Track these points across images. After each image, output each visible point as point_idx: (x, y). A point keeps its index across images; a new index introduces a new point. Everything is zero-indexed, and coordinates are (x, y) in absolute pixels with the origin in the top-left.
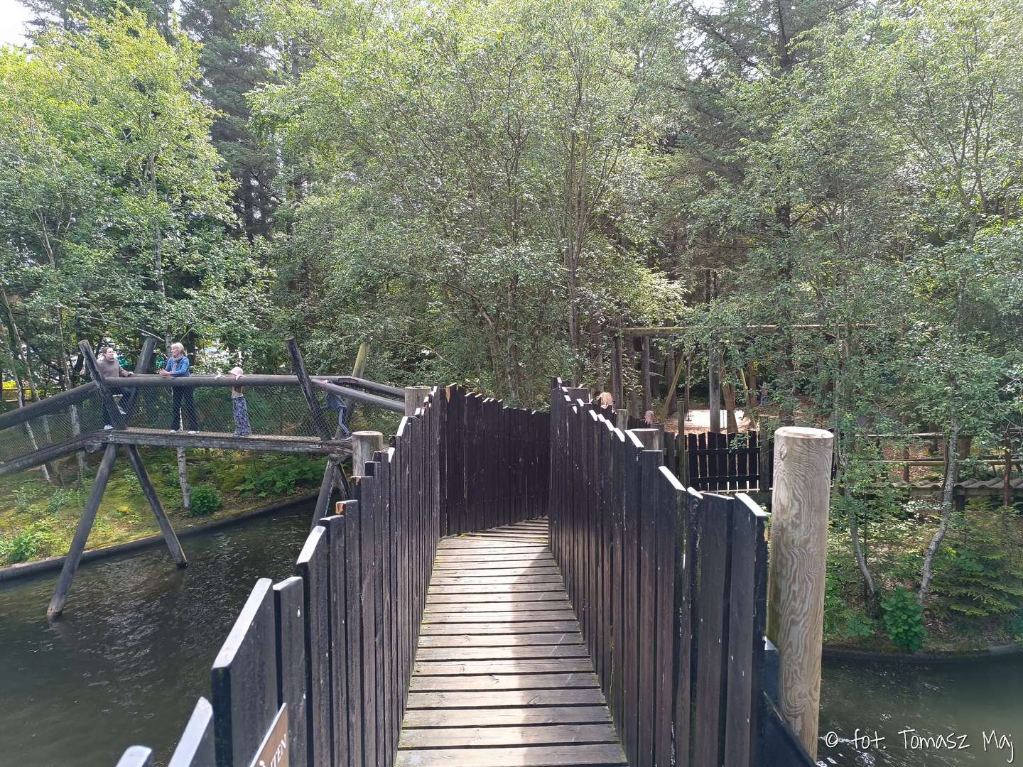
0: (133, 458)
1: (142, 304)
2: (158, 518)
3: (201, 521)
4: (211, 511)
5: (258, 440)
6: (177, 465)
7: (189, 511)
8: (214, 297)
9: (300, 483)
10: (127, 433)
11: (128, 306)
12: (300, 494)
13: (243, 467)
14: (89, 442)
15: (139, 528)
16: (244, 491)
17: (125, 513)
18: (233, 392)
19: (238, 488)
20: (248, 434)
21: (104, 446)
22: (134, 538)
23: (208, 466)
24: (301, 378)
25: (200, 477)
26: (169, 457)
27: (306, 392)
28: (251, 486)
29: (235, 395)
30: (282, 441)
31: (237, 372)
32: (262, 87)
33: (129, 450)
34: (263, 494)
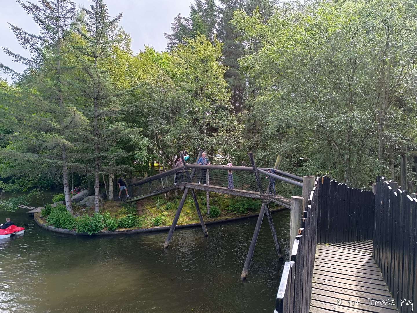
0: (193, 194)
1: (199, 139)
2: (200, 217)
3: (213, 219)
4: (216, 216)
5: (236, 191)
6: (206, 197)
7: (209, 216)
8: (222, 136)
9: (249, 209)
10: (192, 185)
11: (194, 139)
12: (249, 214)
13: (228, 200)
14: (180, 187)
15: (193, 219)
16: (228, 210)
17: (188, 213)
18: (229, 172)
19: (226, 209)
20: (233, 188)
21: (185, 188)
22: (191, 223)
23: (216, 199)
24: (254, 168)
25: (214, 203)
26: (203, 194)
27: (255, 174)
28: (231, 208)
29: (229, 173)
30: (245, 193)
31: (230, 165)
32: (244, 56)
33: (192, 190)
34: (235, 212)
